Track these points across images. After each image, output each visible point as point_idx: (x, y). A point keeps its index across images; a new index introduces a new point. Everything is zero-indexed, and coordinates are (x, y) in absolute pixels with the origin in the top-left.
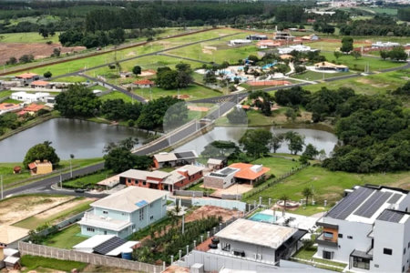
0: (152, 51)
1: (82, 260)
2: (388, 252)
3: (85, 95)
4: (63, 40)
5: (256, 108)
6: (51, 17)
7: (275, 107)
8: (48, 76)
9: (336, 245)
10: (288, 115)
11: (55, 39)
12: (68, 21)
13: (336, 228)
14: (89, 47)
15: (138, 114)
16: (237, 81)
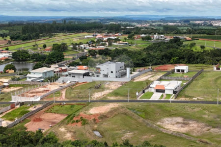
0: (51, 41)
1: (28, 84)
2: (112, 72)
3: (24, 53)
4: (12, 38)
5: (91, 56)
6: (5, 31)
7: (98, 55)
8: (7, 49)
9: (100, 73)
10: (102, 58)
11: (8, 38)
12: (12, 32)
13: (100, 68)
14: (23, 40)
15: (45, 58)
16: (85, 48)
